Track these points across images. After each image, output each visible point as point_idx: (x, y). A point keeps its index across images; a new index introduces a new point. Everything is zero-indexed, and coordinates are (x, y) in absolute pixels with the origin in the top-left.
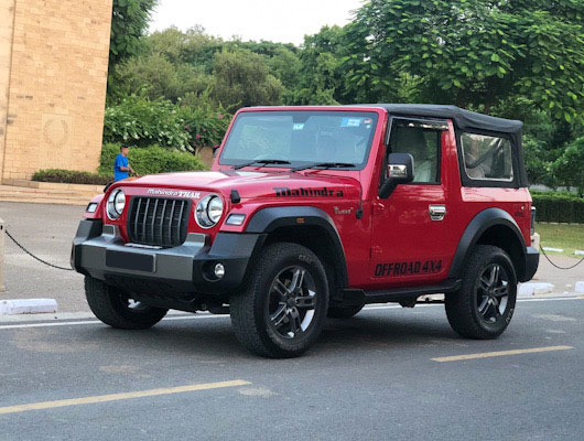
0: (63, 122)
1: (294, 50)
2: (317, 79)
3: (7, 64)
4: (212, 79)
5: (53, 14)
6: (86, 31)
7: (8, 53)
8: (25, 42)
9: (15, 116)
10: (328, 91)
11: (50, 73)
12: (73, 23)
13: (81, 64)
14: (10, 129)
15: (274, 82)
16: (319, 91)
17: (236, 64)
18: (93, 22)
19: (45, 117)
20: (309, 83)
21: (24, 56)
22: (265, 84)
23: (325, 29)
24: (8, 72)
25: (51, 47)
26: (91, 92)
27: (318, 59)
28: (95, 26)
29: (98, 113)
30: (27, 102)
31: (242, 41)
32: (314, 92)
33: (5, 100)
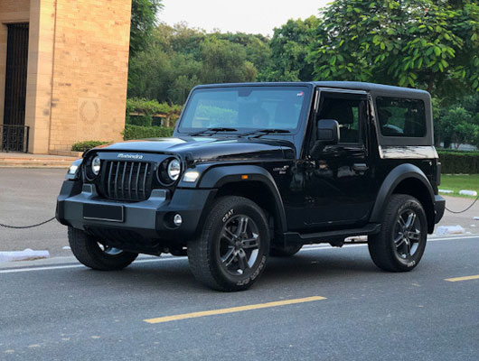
0: (96, 104)
1: (263, 39)
2: (285, 63)
3: (51, 59)
4: (199, 65)
5: (85, 19)
6: (111, 31)
7: (51, 49)
8: (64, 41)
9: (58, 100)
10: (294, 72)
11: (84, 65)
12: (101, 26)
13: (107, 57)
14: (54, 110)
15: (249, 65)
16: (287, 73)
17: (218, 52)
18: (117, 23)
19: (81, 100)
20: (278, 67)
21: (64, 52)
22: (242, 67)
23: (290, 22)
24: (51, 65)
25: (84, 44)
26: (116, 79)
27: (285, 47)
28: (119, 27)
29: (121, 96)
30: (66, 89)
31: (222, 33)
32: (283, 74)
33: (50, 88)
